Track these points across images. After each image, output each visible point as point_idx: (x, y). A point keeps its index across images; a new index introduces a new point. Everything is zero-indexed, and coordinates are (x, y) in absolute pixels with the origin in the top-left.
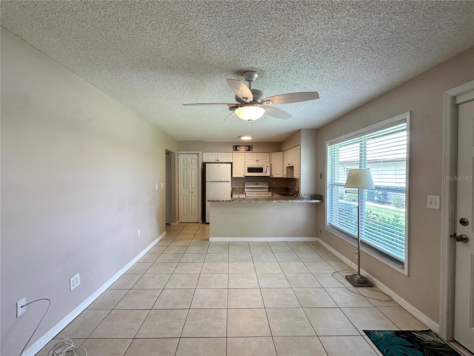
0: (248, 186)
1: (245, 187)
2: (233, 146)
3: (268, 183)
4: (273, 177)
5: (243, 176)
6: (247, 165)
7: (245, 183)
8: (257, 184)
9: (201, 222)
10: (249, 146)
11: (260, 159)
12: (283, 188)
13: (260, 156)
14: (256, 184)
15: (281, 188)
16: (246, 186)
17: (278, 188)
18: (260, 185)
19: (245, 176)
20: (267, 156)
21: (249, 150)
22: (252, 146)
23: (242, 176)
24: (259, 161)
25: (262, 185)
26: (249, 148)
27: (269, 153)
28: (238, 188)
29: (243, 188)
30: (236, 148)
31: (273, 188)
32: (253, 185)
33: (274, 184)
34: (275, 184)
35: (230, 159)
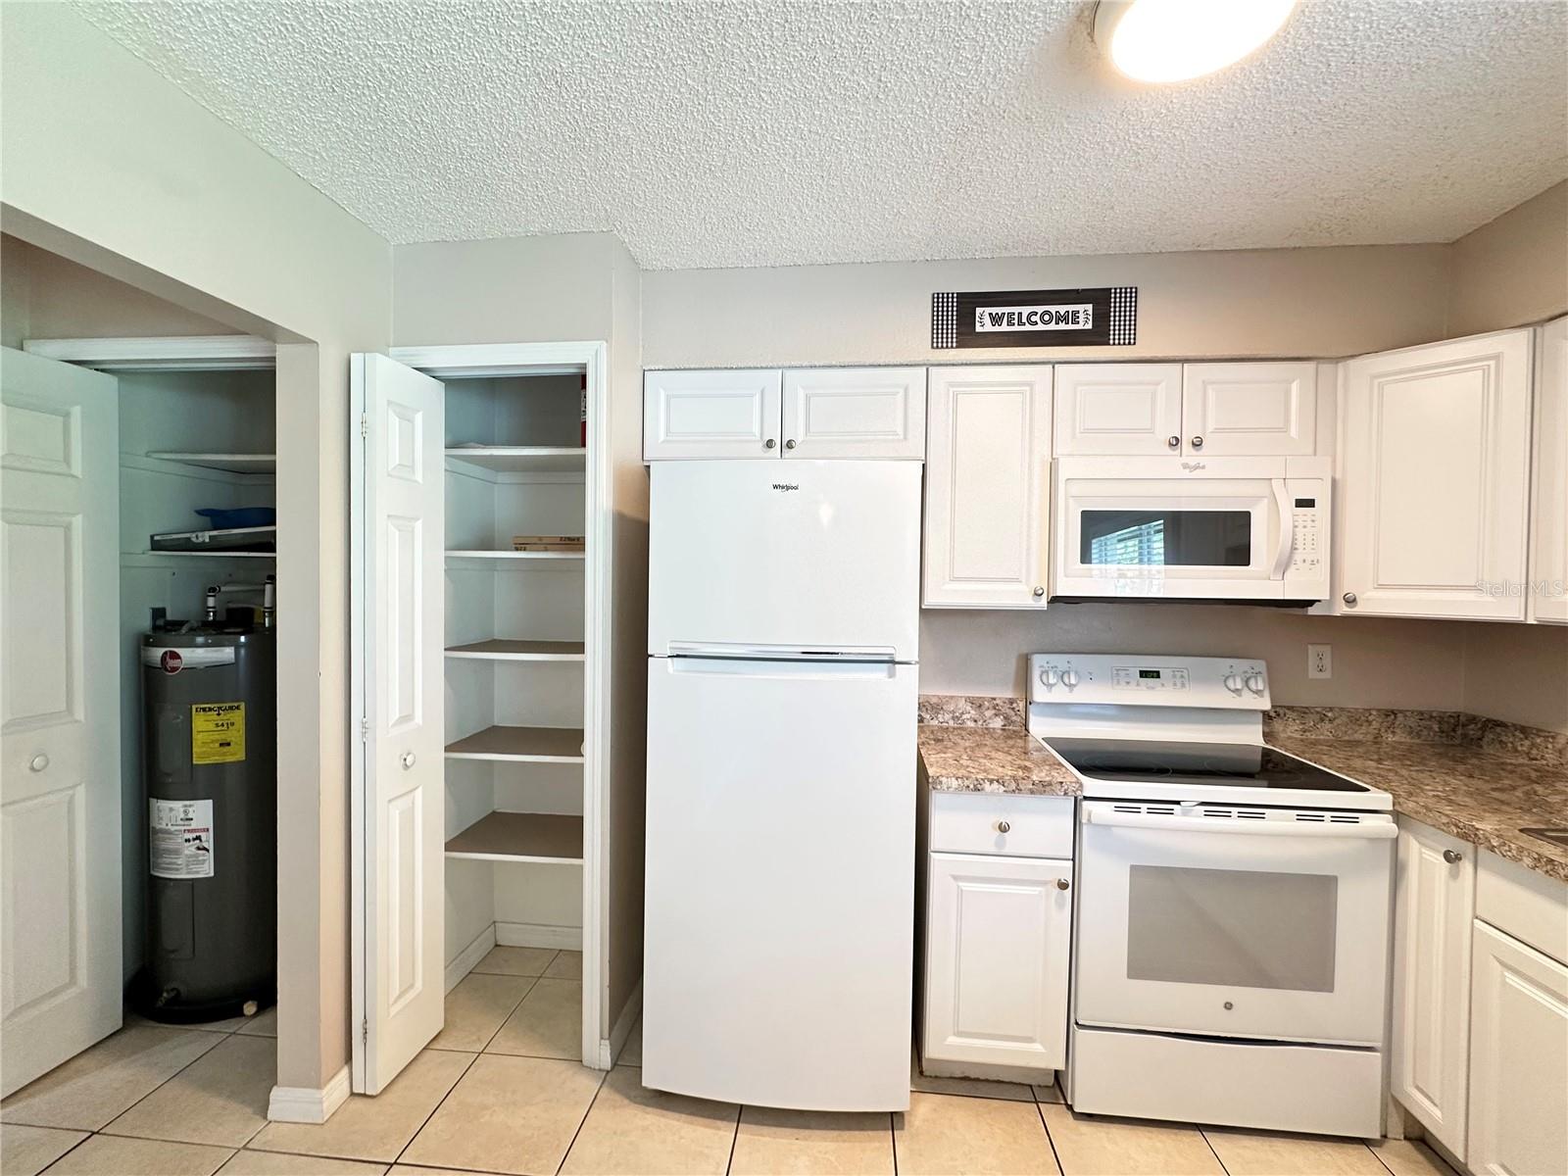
0: (1060, 695)
1: (1040, 694)
2: (938, 299)
3: (1260, 665)
4: (1359, 610)
5: (1028, 602)
6: (1076, 489)
7: (1038, 661)
8: (1156, 675)
9: (606, 1062)
10: (1100, 299)
11: (1211, 426)
12: (1412, 722)
13: (1211, 394)
14: (1144, 674)
15: (1391, 714)
16: (1050, 686)
17: (1356, 718)
18: (1182, 680)
19: (1055, 600)
20: (1287, 393)
21: (1098, 335)
22: (1131, 294)
23: (1019, 596)
24: (1197, 444)
25: (1205, 680)
26: (1101, 318)
27: (1310, 366)
28: (971, 701)
29: (1011, 701)
30: (966, 320)
31: (1303, 712)
32: (1116, 677)
33: (1313, 674)
34: (1327, 675)
35: (900, 431)
